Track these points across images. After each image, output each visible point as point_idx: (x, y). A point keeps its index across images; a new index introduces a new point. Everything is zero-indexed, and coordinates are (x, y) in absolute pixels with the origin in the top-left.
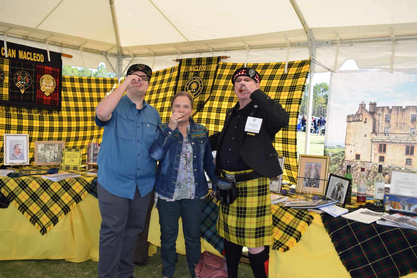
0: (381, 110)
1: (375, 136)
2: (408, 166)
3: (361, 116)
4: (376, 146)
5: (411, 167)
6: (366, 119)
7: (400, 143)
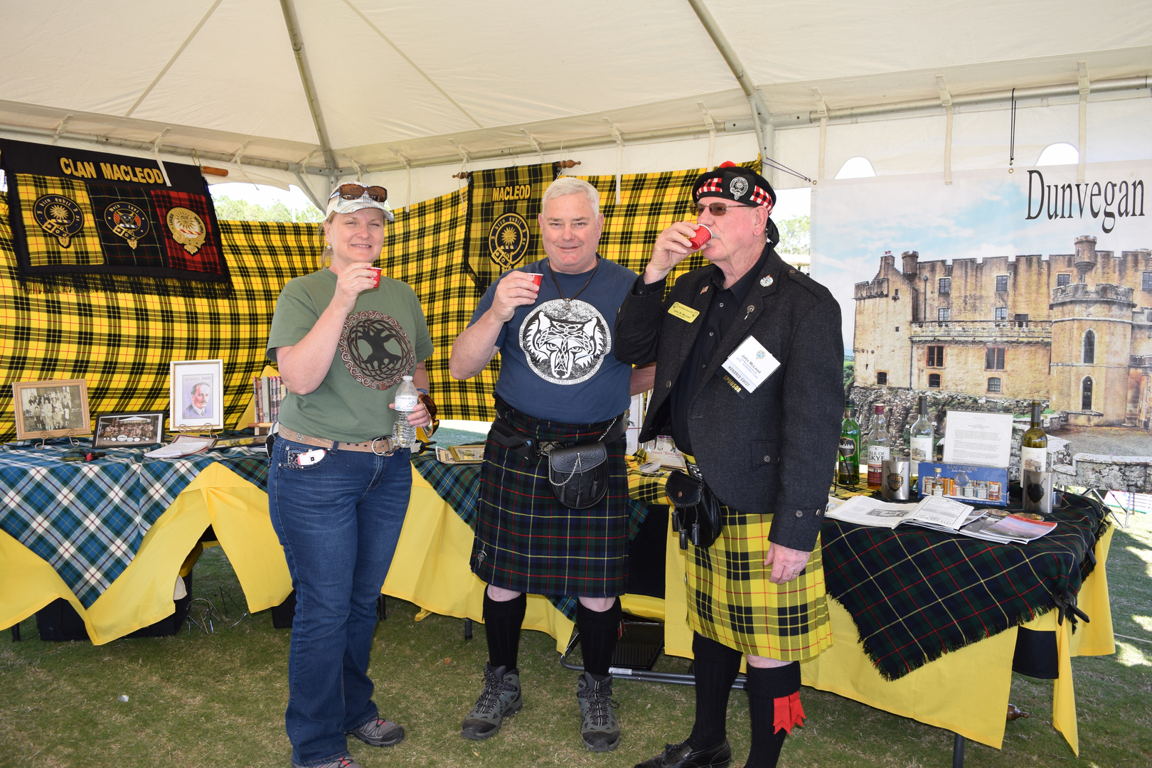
0: (928, 268)
1: (919, 329)
2: (992, 395)
3: (885, 285)
4: (921, 351)
5: (1000, 396)
6: (897, 291)
7: (974, 342)
